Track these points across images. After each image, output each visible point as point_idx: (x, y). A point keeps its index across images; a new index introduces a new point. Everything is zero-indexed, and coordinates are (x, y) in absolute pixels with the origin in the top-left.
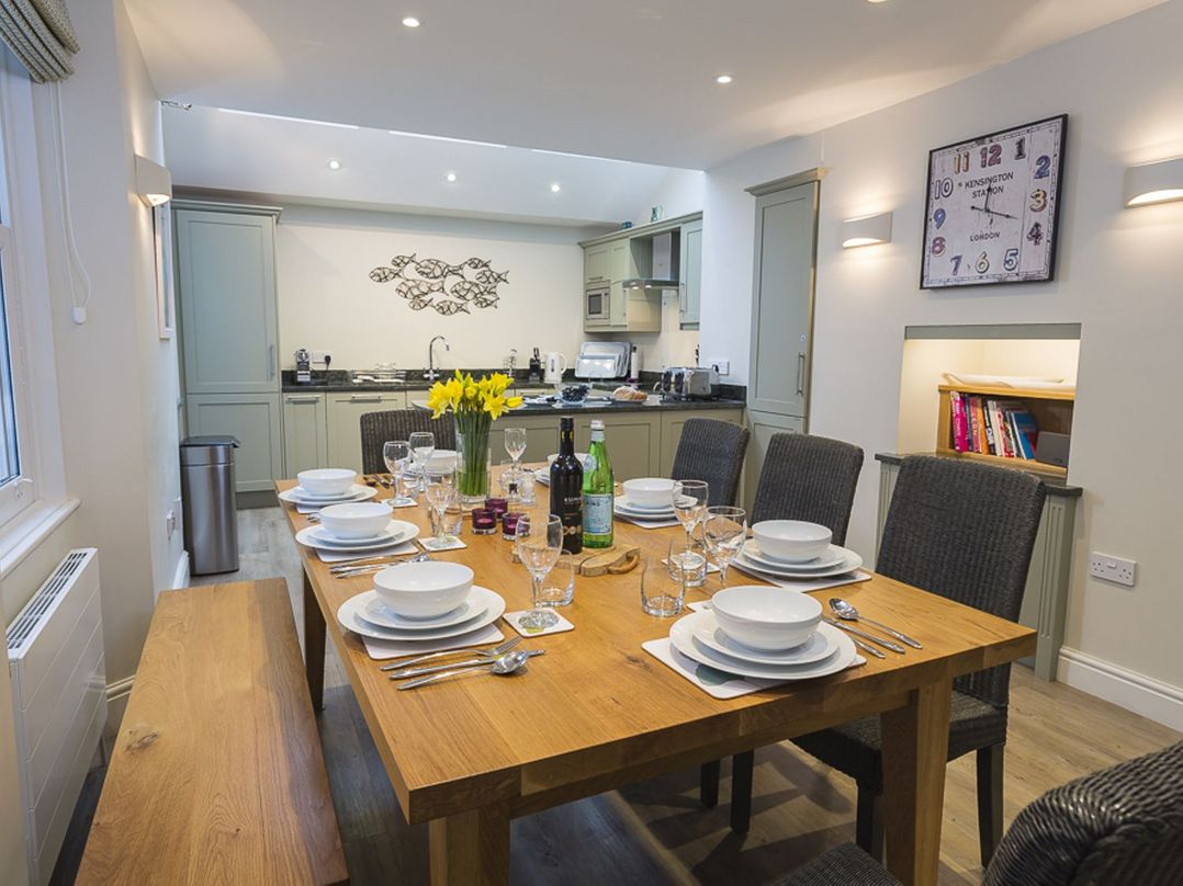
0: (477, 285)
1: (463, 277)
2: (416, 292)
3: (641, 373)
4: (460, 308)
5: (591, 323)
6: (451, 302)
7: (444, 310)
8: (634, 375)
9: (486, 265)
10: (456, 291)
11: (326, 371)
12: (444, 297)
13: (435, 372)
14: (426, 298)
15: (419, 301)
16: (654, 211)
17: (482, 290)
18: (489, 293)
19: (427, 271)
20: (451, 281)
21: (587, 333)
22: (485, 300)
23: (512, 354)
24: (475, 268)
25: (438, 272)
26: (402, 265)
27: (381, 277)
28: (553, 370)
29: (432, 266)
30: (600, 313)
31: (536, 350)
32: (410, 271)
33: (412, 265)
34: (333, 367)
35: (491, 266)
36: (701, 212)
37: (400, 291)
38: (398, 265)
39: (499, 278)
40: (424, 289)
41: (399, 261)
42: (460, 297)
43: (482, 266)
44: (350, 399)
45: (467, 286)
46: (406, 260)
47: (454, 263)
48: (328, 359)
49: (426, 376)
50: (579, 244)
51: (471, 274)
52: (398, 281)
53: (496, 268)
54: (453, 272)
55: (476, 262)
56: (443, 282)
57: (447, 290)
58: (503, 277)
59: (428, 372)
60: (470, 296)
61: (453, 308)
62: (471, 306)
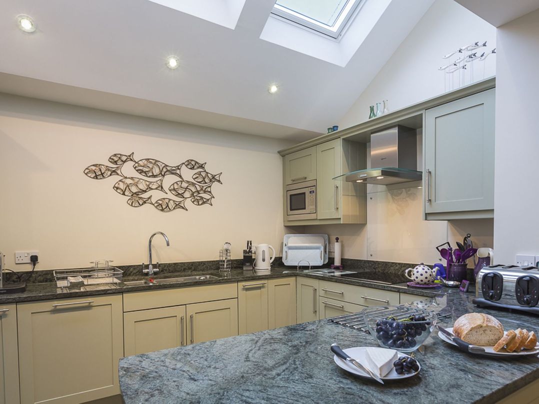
0: (193, 184)
1: (180, 176)
2: (134, 190)
3: (343, 260)
4: (178, 206)
5: (292, 218)
6: (170, 200)
7: (162, 207)
8: (337, 262)
9: (201, 166)
10: (174, 189)
11: (33, 272)
12: (163, 195)
13: (155, 266)
14: (146, 196)
15: (137, 198)
16: (372, 109)
17: (199, 189)
18: (205, 192)
19: (145, 169)
20: (169, 181)
21: (285, 226)
22: (202, 198)
23: (226, 246)
24: (192, 168)
25: (156, 171)
26: (120, 162)
27: (97, 173)
28: (264, 260)
29: (151, 166)
30: (305, 209)
31: (249, 243)
32: (128, 169)
33: (130, 164)
34: (39, 267)
35: (207, 168)
36: (494, 79)
37: (117, 188)
38: (116, 162)
39: (214, 179)
40: (142, 186)
41: (116, 159)
42: (178, 195)
43: (198, 168)
44: (51, 308)
45: (185, 185)
46: (124, 158)
47: (172, 163)
48: (34, 259)
49: (145, 271)
50: (279, 152)
51: (188, 174)
52: (115, 179)
53: (211, 169)
54: (172, 172)
55: (193, 163)
56: (162, 181)
57: (166, 188)
58: (217, 177)
59: (147, 267)
60: (187, 194)
61: (171, 204)
62: (188, 203)
